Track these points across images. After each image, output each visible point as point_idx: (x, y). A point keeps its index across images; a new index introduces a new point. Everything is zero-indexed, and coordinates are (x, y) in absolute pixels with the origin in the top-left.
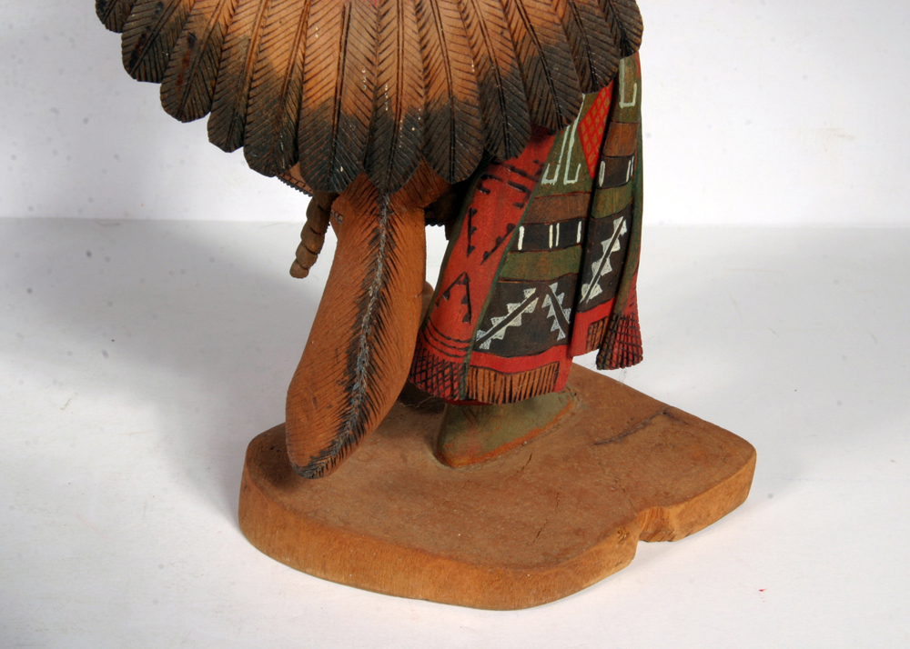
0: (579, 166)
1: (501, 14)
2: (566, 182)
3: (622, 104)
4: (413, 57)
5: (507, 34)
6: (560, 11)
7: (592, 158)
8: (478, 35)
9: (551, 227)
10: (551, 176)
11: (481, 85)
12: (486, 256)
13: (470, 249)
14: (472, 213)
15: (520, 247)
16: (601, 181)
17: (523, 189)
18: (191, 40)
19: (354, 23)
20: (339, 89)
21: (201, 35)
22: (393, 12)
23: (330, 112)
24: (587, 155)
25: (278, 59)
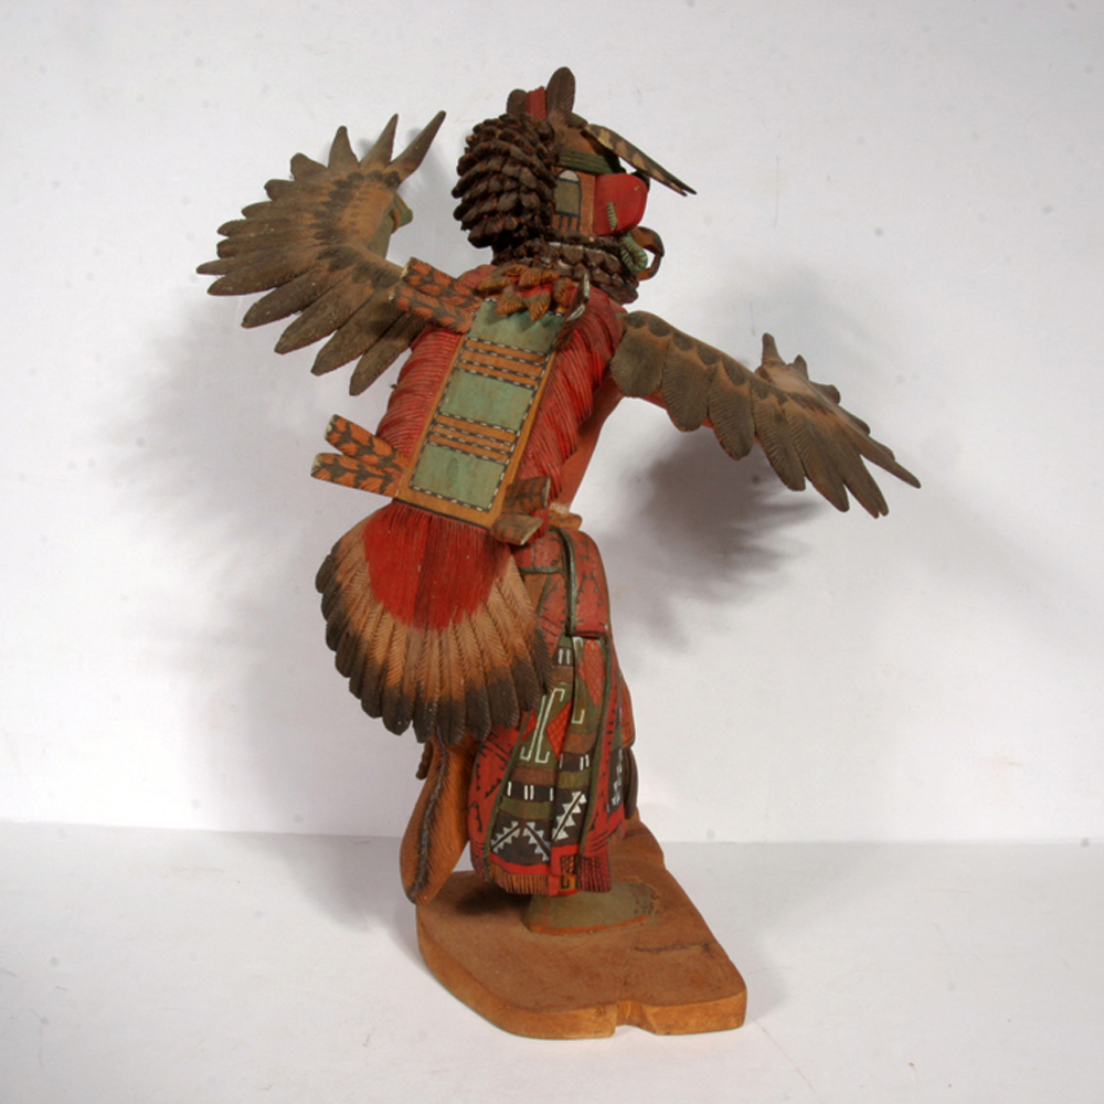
0: (548, 754)
1: (479, 656)
2: (537, 760)
3: (573, 721)
4: (435, 671)
5: (481, 668)
6: (510, 661)
7: (557, 750)
8: (467, 666)
9: (526, 788)
10: (526, 755)
11: (467, 694)
12: (487, 794)
13: (478, 788)
14: (478, 766)
15: (509, 793)
16: (561, 766)
17: (503, 760)
18: (348, 634)
19: (411, 645)
20: (403, 678)
21: (351, 634)
22: (428, 643)
23: (398, 691)
24: (554, 748)
25: (379, 655)
